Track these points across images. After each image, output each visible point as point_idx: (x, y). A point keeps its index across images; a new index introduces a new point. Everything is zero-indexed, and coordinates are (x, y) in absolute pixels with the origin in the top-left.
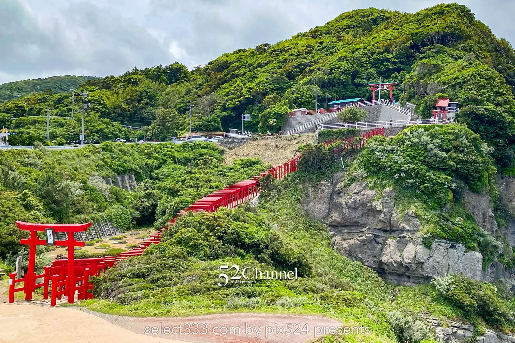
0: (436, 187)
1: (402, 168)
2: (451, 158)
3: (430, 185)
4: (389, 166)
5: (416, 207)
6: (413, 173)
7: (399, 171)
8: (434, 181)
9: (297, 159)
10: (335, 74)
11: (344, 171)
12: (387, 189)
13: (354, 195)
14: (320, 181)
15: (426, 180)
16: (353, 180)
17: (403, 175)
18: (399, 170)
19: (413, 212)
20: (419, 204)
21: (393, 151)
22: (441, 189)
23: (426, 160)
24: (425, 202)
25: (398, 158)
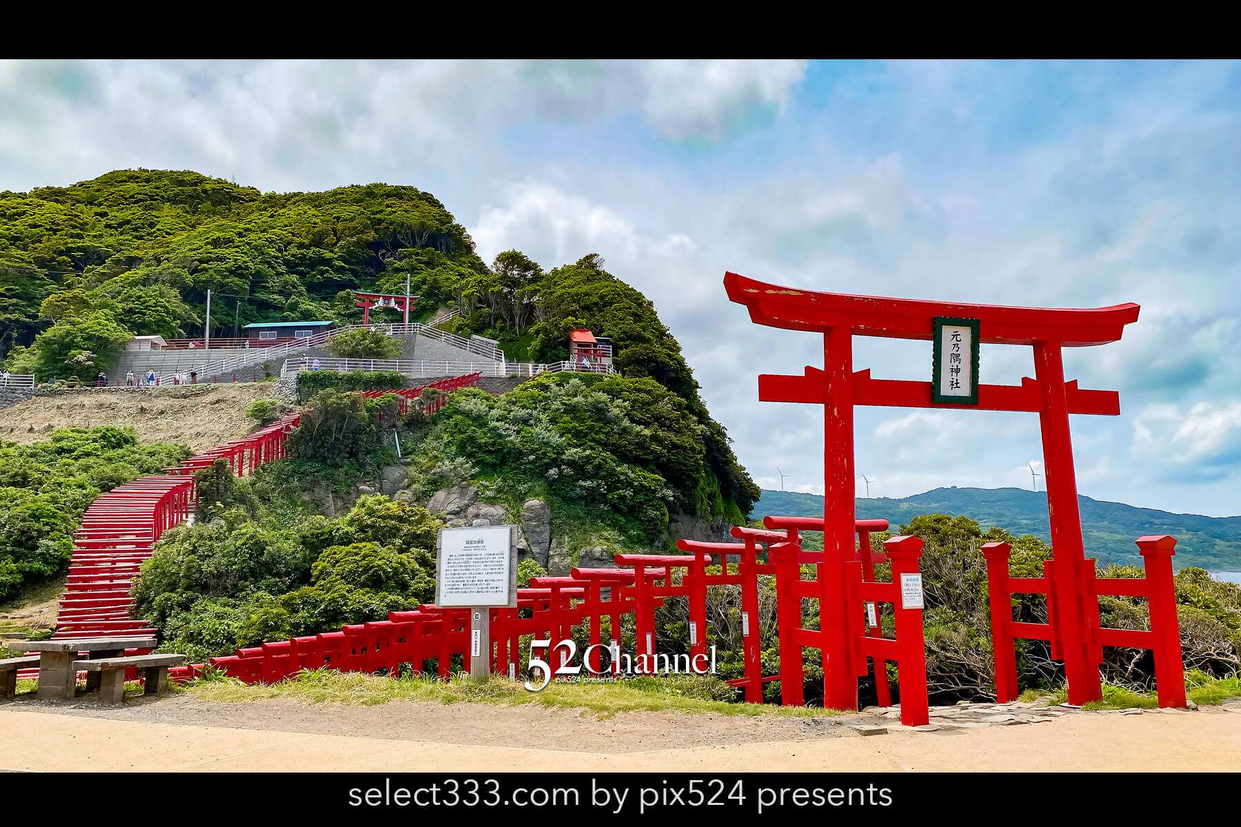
0: (641, 497)
1: (563, 457)
2: (654, 438)
3: (629, 493)
4: (533, 452)
5: (607, 539)
6: (589, 467)
7: (555, 463)
8: (636, 484)
9: (288, 428)
10: (211, 272)
11: (402, 464)
12: (534, 502)
13: (449, 517)
14: (354, 483)
15: (619, 481)
16: (437, 483)
17: (567, 471)
18: (554, 460)
19: (603, 551)
20: (609, 533)
21: (528, 421)
22: (650, 500)
23: (612, 440)
24: (622, 530)
25: (547, 433)
